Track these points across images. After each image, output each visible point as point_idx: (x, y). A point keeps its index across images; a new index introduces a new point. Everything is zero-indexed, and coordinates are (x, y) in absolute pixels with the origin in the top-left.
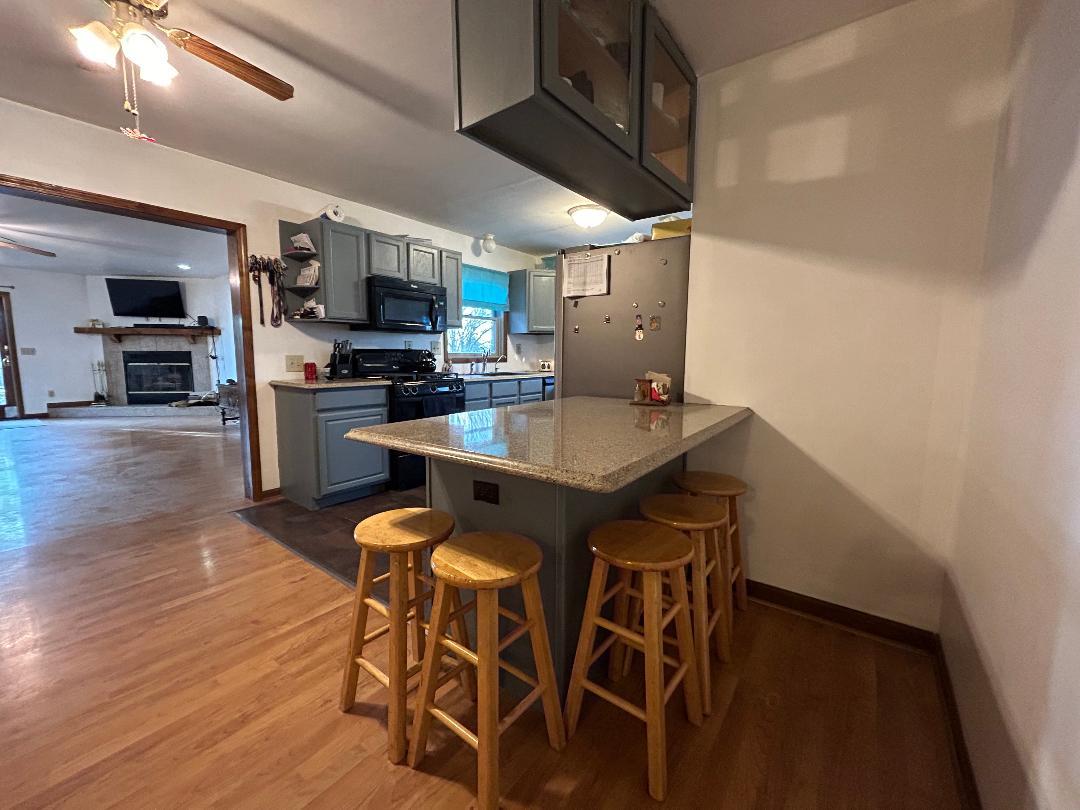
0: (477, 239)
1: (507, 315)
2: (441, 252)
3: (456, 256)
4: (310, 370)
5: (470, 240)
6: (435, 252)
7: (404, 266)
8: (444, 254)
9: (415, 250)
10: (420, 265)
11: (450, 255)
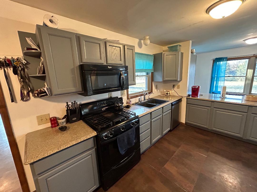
0: (140, 40)
1: (152, 73)
2: (124, 46)
3: (132, 48)
4: (54, 121)
5: (137, 40)
6: (121, 46)
7: (103, 55)
8: (126, 47)
9: (110, 45)
10: (113, 55)
11: (129, 47)
